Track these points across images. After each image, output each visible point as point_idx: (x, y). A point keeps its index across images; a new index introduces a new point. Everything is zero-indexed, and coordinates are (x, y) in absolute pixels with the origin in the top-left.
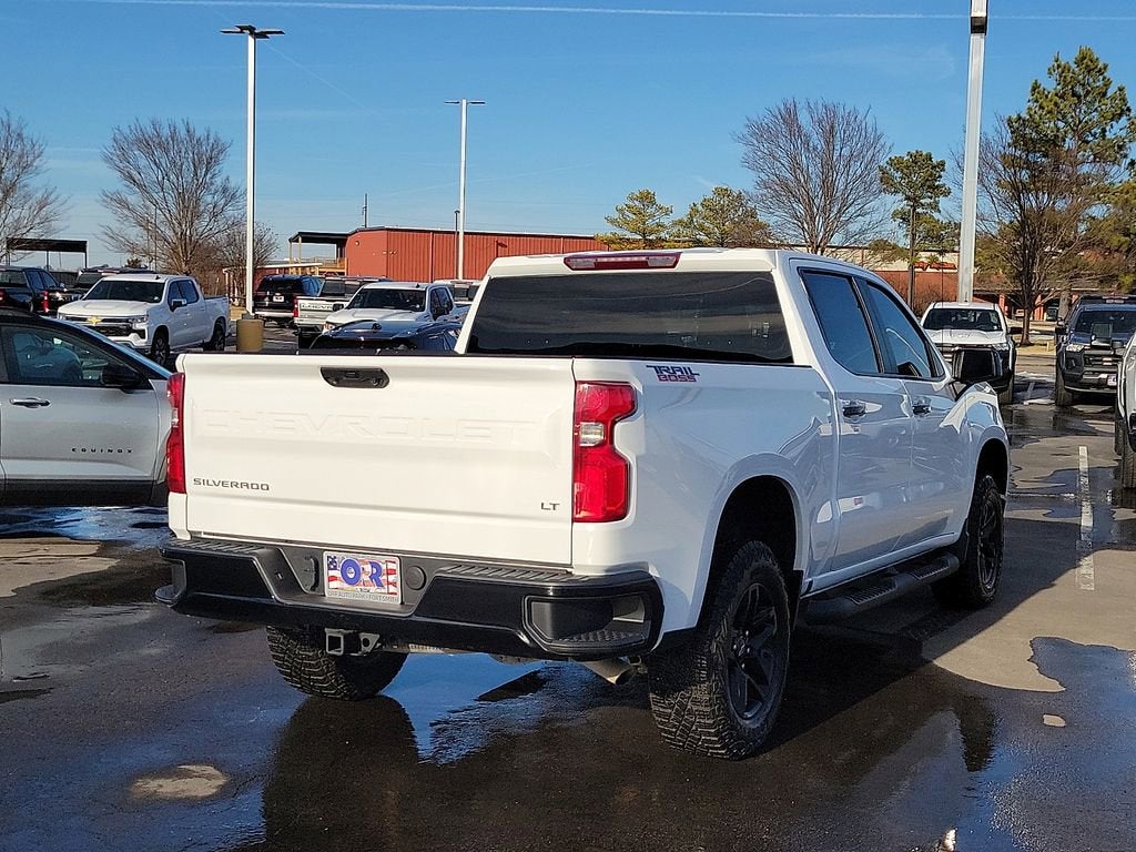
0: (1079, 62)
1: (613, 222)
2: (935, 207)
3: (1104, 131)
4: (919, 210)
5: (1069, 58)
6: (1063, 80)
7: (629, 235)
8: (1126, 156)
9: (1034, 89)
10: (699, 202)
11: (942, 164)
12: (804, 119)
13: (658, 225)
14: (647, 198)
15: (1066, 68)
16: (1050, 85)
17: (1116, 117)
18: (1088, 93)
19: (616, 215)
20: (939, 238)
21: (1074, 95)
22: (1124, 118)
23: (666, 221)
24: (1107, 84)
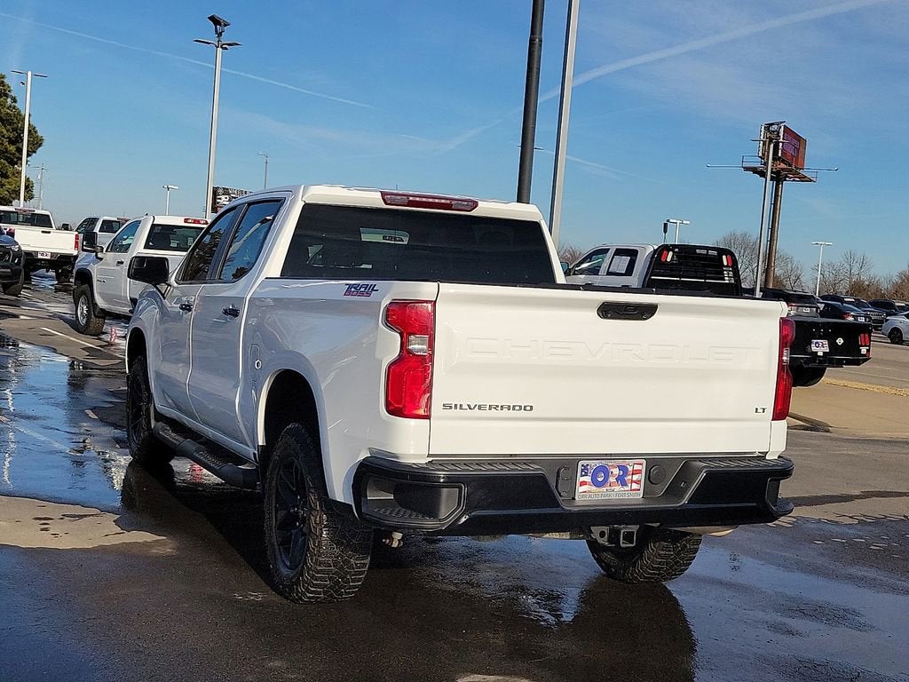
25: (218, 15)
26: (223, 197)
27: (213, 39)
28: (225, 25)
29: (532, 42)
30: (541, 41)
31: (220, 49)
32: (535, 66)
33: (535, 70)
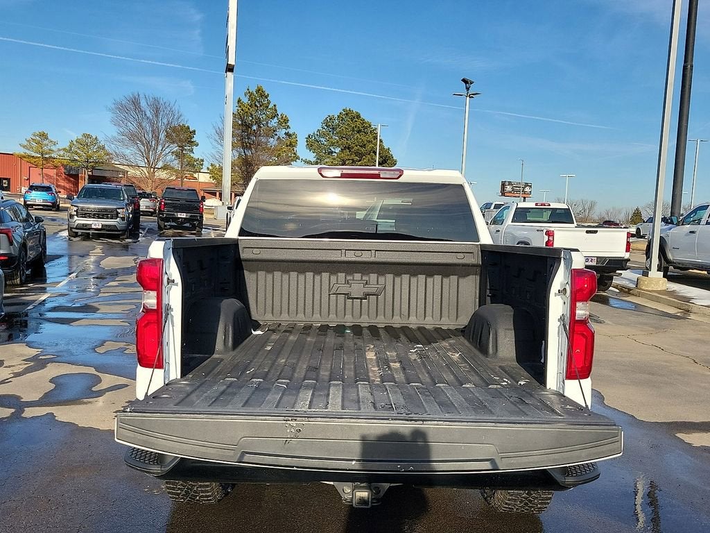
0: (258, 90)
1: (24, 147)
2: (192, 151)
3: (267, 123)
4: (184, 152)
5: (253, 90)
6: (251, 98)
7: (34, 154)
8: (276, 135)
9: (239, 102)
10: (74, 140)
11: (194, 131)
12: (143, 104)
13: (50, 150)
14: (44, 136)
15: (251, 94)
16: (245, 100)
17: (273, 118)
18: (261, 106)
19: (25, 143)
20: (194, 166)
21: (256, 106)
22: (276, 118)
23: (53, 148)
24: (269, 103)
25: (467, 78)
26: (508, 187)
27: (465, 92)
28: (471, 83)
29: (685, 68)
30: (692, 66)
31: (468, 98)
32: (688, 83)
33: (687, 86)
